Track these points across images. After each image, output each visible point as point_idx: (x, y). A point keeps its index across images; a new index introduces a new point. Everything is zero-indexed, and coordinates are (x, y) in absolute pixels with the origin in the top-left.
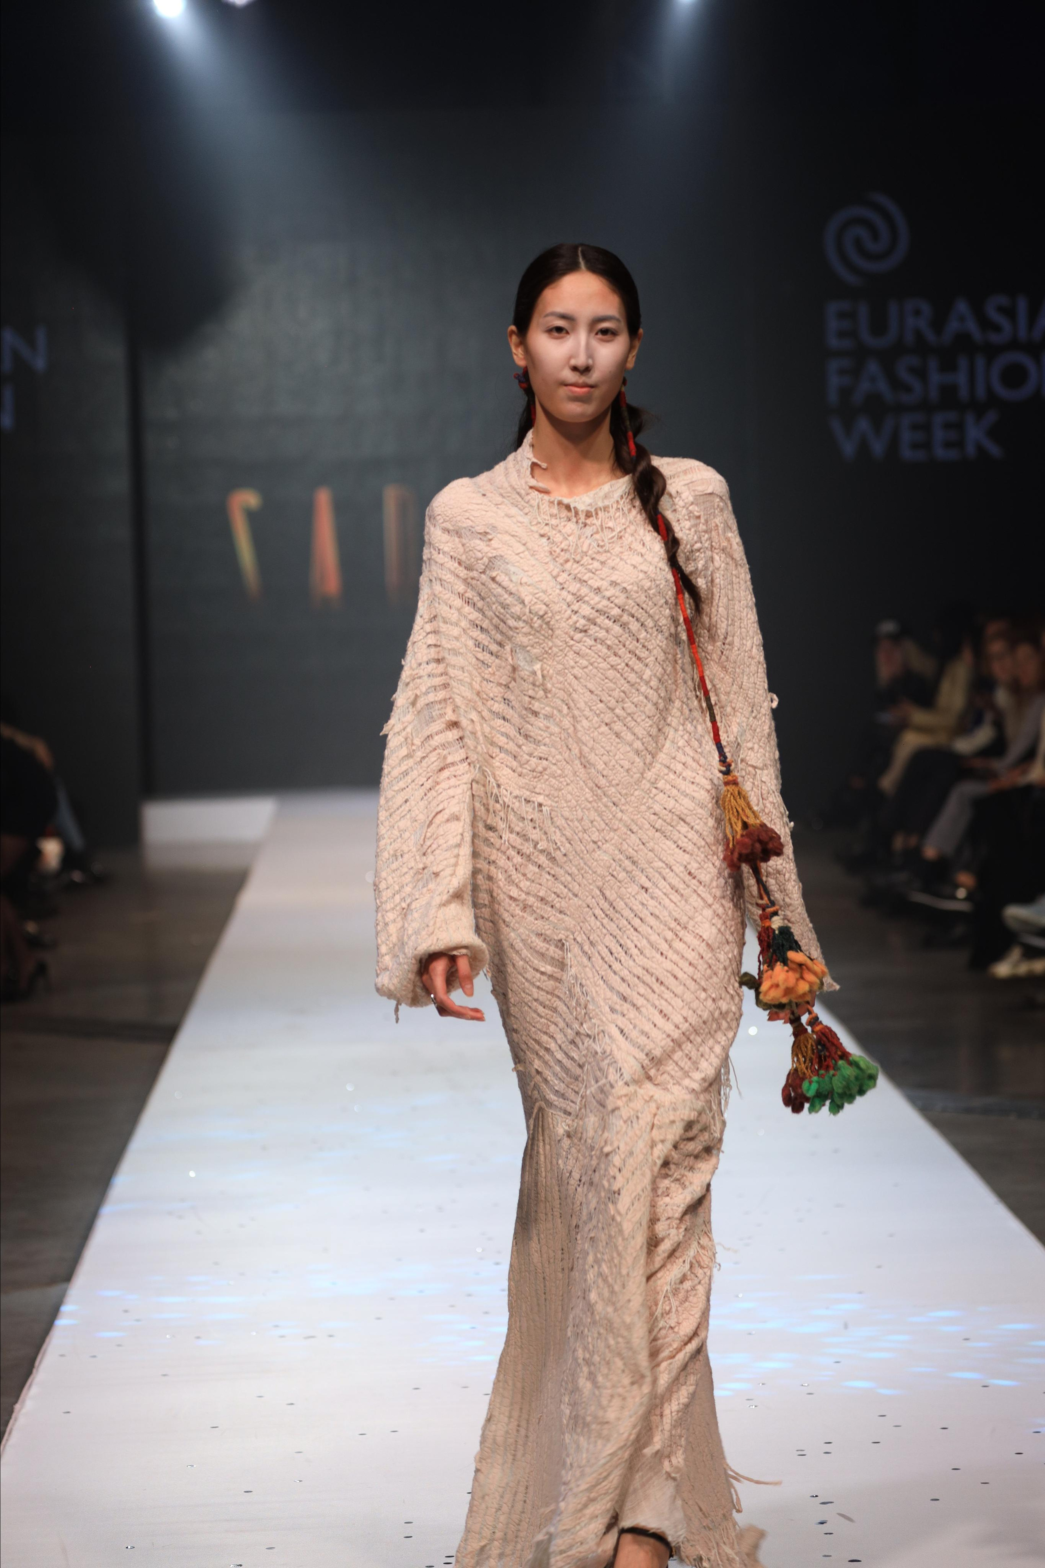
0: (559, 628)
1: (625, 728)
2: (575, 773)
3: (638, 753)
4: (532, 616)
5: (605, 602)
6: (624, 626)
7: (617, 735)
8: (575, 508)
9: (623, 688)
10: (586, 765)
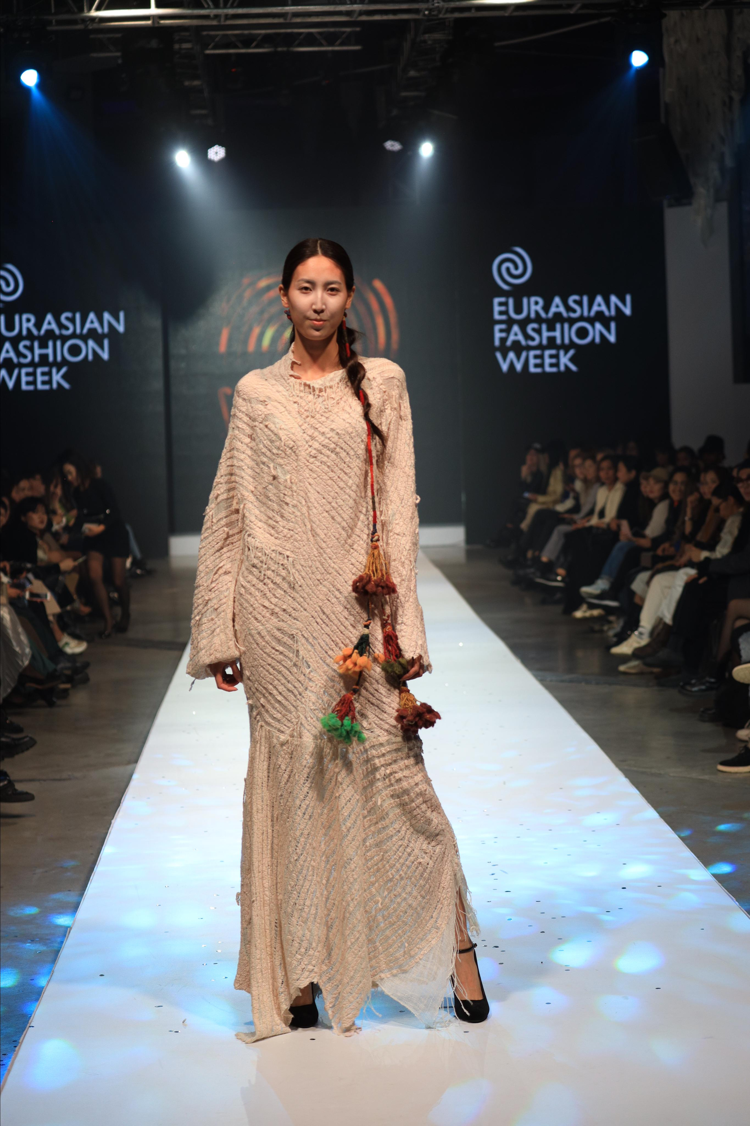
0: (300, 455)
1: (337, 514)
2: (308, 540)
3: (343, 528)
4: (286, 447)
5: (327, 441)
6: (337, 454)
7: (333, 518)
8: (313, 387)
9: (336, 491)
10: (315, 535)
